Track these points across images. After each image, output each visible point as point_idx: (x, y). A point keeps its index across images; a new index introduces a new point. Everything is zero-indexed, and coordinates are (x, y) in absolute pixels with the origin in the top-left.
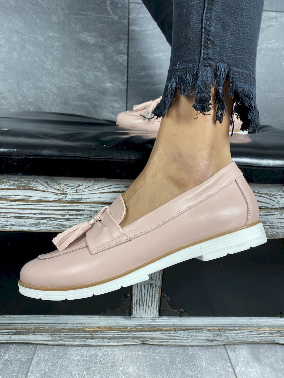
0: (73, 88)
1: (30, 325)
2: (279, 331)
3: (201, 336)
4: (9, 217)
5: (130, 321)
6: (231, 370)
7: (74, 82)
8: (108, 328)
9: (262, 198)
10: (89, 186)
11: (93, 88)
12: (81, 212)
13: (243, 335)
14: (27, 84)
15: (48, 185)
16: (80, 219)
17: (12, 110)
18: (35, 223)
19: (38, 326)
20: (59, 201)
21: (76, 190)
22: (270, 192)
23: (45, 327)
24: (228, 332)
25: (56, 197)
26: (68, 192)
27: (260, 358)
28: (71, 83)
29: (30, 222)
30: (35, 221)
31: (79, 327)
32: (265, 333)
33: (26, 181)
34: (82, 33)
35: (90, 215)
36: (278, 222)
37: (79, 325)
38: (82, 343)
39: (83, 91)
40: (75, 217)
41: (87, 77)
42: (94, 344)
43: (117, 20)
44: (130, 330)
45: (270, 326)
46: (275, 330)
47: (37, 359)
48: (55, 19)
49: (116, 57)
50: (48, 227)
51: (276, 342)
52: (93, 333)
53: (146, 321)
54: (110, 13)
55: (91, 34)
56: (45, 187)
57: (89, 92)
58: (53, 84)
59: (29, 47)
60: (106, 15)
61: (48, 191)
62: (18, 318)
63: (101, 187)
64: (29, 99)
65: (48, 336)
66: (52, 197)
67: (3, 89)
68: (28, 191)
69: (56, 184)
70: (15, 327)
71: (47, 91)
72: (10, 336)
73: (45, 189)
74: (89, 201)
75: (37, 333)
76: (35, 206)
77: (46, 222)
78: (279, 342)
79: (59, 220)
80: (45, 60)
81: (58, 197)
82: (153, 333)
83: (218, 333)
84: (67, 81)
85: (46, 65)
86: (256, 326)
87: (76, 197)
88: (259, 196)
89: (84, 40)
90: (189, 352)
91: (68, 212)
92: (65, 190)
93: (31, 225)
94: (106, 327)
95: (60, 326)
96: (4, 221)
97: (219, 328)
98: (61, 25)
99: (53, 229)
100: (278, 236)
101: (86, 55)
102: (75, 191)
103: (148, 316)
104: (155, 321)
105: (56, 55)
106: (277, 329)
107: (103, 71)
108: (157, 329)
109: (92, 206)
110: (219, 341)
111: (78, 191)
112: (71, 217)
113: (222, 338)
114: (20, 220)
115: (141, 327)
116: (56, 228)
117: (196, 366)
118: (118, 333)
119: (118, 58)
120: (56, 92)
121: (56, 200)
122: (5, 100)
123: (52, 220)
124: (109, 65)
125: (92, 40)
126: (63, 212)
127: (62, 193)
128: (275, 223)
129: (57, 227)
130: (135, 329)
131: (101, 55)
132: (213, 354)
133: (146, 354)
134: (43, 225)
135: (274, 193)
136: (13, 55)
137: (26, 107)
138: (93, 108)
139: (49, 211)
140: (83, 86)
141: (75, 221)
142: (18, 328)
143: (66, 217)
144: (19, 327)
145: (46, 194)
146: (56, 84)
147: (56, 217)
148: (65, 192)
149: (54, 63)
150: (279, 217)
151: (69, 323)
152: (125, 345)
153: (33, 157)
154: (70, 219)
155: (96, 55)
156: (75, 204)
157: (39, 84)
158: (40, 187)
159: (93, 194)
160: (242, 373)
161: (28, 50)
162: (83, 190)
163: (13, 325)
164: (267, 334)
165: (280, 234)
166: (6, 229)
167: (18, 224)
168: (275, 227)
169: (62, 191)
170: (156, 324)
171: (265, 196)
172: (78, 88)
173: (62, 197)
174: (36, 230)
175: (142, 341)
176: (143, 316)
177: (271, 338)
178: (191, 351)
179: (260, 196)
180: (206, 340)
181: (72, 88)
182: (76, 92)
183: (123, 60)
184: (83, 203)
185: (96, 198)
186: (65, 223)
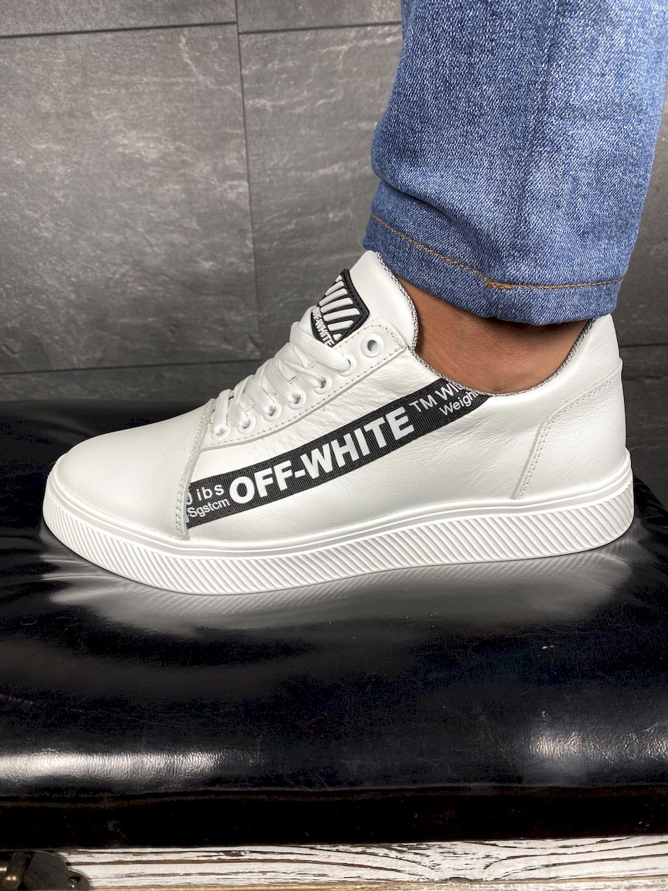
0: (117, 283)
7: (115, 268)
11: (166, 278)
28: (108, 271)
39: (141, 288)
41: (148, 250)
48: (47, 104)
57: (158, 288)
58: (65, 278)
64: (8, 323)
71: (51, 296)
80: (36, 216)
84: (97, 267)
85: (38, 230)
89: (131, 153)
98: (66, 117)
101: (140, 192)
105: (62, 200)
107: (188, 229)
119: (225, 190)
120: (73, 296)
124: (202, 211)
125: (151, 150)
131: (177, 187)
138: (172, 331)
140: (140, 274)
146: (69, 277)
149: (59, 222)
155: (165, 188)
157: (28, 281)
172: (128, 282)
181: (111, 283)
182: (124, 292)
183: (240, 194)
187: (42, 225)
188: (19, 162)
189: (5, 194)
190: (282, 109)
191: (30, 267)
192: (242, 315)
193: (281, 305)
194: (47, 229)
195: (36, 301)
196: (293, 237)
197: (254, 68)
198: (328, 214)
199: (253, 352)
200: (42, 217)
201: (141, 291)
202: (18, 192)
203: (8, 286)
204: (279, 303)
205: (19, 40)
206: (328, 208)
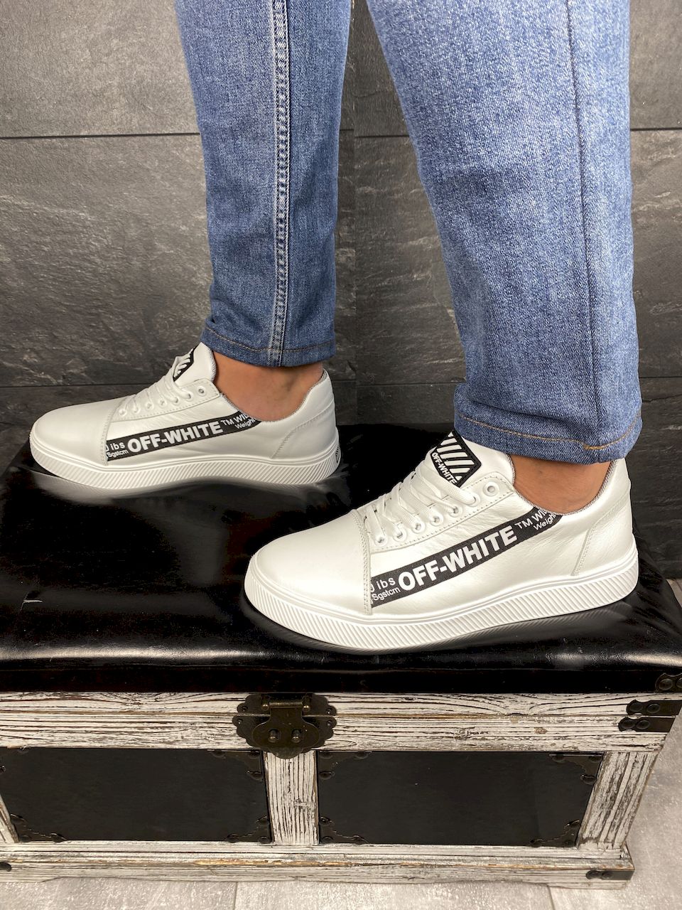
8: (236, 861)
12: (169, 725)
16: (168, 733)
20: (130, 712)
25: (124, 707)
26: (142, 701)
35: (185, 728)
40: (160, 730)
44: (272, 865)
61: (110, 700)
66: (118, 707)
73: (105, 698)
74: (179, 711)
79: (136, 734)
81: (127, 707)
87: (157, 707)
91: (148, 724)
94: (234, 860)
102: (154, 701)
103: (301, 844)
104: (314, 849)
108: (317, 863)
109: (185, 717)
112: (155, 731)
115: (290, 861)
121: (125, 711)
126: (141, 725)
127: (134, 703)
130: (280, 864)
143: (145, 731)
145: (109, 705)
148: (138, 702)
156: (157, 716)
159: (184, 703)
169: (133, 700)
173: (135, 707)
176: (294, 844)
183: (349, 257)
184: (170, 714)
185: (190, 707)
186: (145, 737)
187: (199, 276)
188: (184, 228)
189: (172, 251)
190: (385, 195)
191: (188, 306)
192: (345, 347)
193: (373, 340)
194: (202, 278)
195: (192, 331)
196: (386, 291)
197: (365, 164)
198: (413, 274)
199: (350, 374)
200: (199, 269)
202: (182, 251)
203: (171, 319)
204: (371, 339)
205: (188, 137)
206: (413, 271)
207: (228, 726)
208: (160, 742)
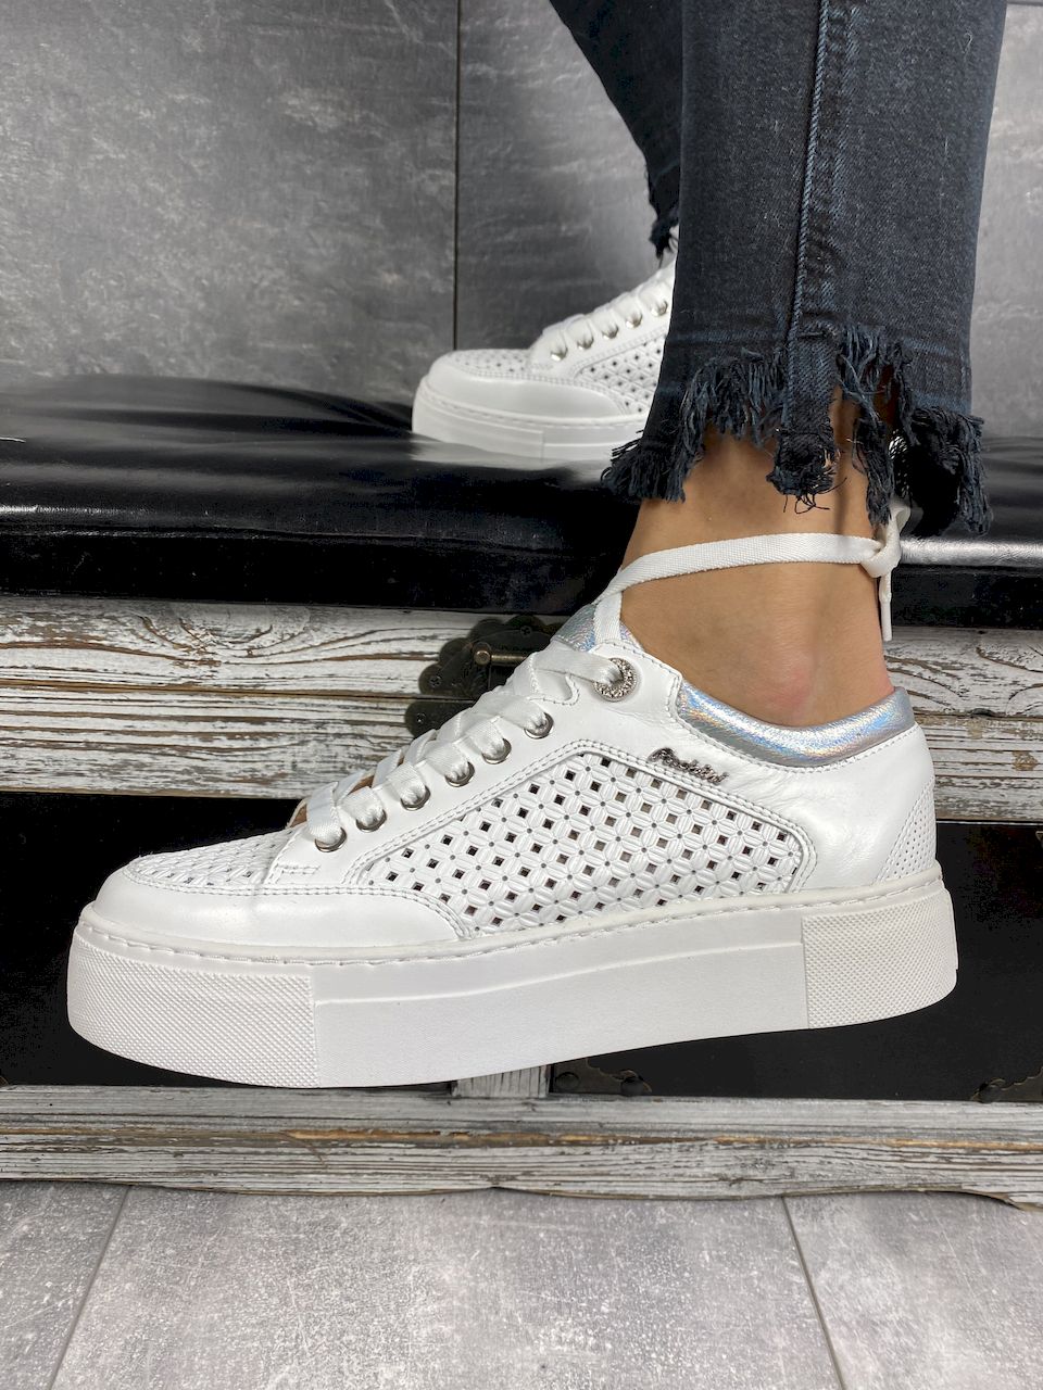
0: (263, 293)
1: (102, 1118)
2: (976, 1151)
3: (699, 1164)
4: (20, 742)
5: (449, 1109)
6: (800, 1280)
7: (264, 272)
8: (372, 1133)
9: (905, 678)
10: (293, 636)
11: (332, 292)
12: (269, 727)
13: (847, 1162)
14: (99, 277)
15: (151, 630)
16: (265, 752)
17: (48, 374)
18: (110, 763)
19: (131, 1122)
20: (189, 688)
21: (248, 650)
22: (934, 655)
23: (154, 1126)
24: (792, 1152)
25: (179, 672)
26: (222, 654)
27: (906, 1241)
28: (254, 274)
29: (93, 762)
30: (110, 757)
31: (272, 1128)
32: (924, 1154)
33: (75, 619)
34: (293, 93)
35: (302, 737)
36: (967, 764)
37: (272, 1122)
38: (283, 1184)
39: (296, 303)
40: (248, 743)
41: (312, 251)
42: (324, 1188)
43: (416, 40)
44: (449, 1140)
45: (943, 1132)
46: (959, 1144)
47: (128, 1233)
48: (193, 42)
49: (414, 181)
50: (157, 779)
51: (966, 1188)
52: (320, 1151)
53: (505, 1111)
54: (391, 18)
55: (323, 96)
56: (142, 638)
57: (320, 304)
58: (193, 279)
59: (105, 146)
60: (379, 24)
61: (150, 652)
62: (60, 1095)
63: (335, 637)
64: (107, 334)
65: (164, 1156)
66: (166, 673)
67: (13, 299)
68: (81, 651)
69: (177, 628)
70: (50, 1124)
71: (171, 303)
72: (34, 1156)
73: (141, 645)
74: (294, 688)
75: (126, 1148)
76: (109, 703)
77: (150, 760)
78: (975, 1188)
79: (194, 755)
80: (162, 190)
81: (185, 672)
82: (531, 1153)
83: (758, 1154)
84: (240, 268)
85: (163, 209)
86: (894, 1130)
87: (249, 673)
88: (892, 670)
89: (301, 119)
90: (654, 1220)
91: (223, 725)
92: (209, 649)
93: (98, 771)
94: (366, 1130)
95: (206, 1124)
96: (4, 758)
97: (762, 1136)
98: (218, 61)
99: (173, 787)
100: (966, 813)
101: (309, 172)
102: (245, 653)
103: (513, 1094)
104: (537, 1109)
105: (200, 172)
106: (966, 1144)
107: (369, 228)
108: (543, 1138)
109: (306, 705)
110: (761, 1181)
111: (255, 652)
112: (236, 744)
113: (774, 1173)
114: (58, 754)
115: (487, 1132)
116: (183, 781)
117: (677, 1266)
118: (408, 1152)
119: (423, 181)
120: (202, 305)
121: (179, 683)
122: (20, 339)
123: (170, 752)
124: (390, 205)
125: (329, 118)
126: (208, 727)
127: (201, 661)
128: (953, 765)
129: (186, 777)
130: (465, 1138)
131: (360, 170)
132: (739, 1228)
133: (503, 1223)
134: (138, 773)
135: (947, 661)
136: (47, 176)
137: (93, 361)
138: (333, 365)
139: (156, 722)
140: (296, 282)
141: (250, 759)
142: (61, 1128)
143: (216, 744)
144: (66, 1125)
145: (146, 664)
146: (198, 279)
147: (183, 743)
148: (210, 656)
149: (193, 202)
150: (968, 744)
151: (238, 1114)
152: (433, 1193)
153: (96, 533)
154: (230, 750)
155: (344, 170)
156: (246, 699)
157: (140, 279)
158: (125, 640)
159: (309, 662)
160: (837, 1290)
161: (100, 157)
162: (272, 648)
163: (45, 1118)
164: (932, 1158)
165: (972, 806)
166: (10, 783)
167: (51, 769)
168: (955, 780)
169: (199, 652)
170: (542, 1123)
171: (917, 670)
172: (279, 292)
173: (201, 673)
174: (115, 790)
175: (490, 1180)
176: (496, 1094)
177: (946, 1173)
178: (662, 1217)
179: (899, 670)
180: (716, 1179)
181: (257, 292)
182: (271, 307)
183: (443, 188)
184: (275, 694)
185: (319, 675)
186: (214, 763)
187: (169, 203)
194: (176, 209)
200: (171, 191)
201: (296, 307)
202: (140, 155)
203: (113, 281)
207: (393, 732)
208: (245, 780)
